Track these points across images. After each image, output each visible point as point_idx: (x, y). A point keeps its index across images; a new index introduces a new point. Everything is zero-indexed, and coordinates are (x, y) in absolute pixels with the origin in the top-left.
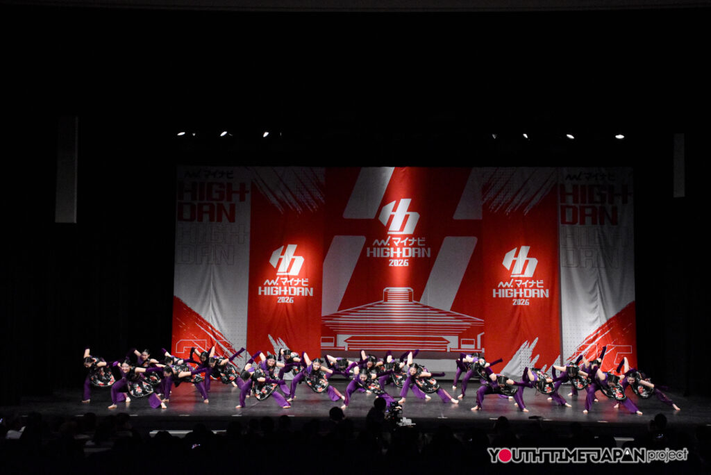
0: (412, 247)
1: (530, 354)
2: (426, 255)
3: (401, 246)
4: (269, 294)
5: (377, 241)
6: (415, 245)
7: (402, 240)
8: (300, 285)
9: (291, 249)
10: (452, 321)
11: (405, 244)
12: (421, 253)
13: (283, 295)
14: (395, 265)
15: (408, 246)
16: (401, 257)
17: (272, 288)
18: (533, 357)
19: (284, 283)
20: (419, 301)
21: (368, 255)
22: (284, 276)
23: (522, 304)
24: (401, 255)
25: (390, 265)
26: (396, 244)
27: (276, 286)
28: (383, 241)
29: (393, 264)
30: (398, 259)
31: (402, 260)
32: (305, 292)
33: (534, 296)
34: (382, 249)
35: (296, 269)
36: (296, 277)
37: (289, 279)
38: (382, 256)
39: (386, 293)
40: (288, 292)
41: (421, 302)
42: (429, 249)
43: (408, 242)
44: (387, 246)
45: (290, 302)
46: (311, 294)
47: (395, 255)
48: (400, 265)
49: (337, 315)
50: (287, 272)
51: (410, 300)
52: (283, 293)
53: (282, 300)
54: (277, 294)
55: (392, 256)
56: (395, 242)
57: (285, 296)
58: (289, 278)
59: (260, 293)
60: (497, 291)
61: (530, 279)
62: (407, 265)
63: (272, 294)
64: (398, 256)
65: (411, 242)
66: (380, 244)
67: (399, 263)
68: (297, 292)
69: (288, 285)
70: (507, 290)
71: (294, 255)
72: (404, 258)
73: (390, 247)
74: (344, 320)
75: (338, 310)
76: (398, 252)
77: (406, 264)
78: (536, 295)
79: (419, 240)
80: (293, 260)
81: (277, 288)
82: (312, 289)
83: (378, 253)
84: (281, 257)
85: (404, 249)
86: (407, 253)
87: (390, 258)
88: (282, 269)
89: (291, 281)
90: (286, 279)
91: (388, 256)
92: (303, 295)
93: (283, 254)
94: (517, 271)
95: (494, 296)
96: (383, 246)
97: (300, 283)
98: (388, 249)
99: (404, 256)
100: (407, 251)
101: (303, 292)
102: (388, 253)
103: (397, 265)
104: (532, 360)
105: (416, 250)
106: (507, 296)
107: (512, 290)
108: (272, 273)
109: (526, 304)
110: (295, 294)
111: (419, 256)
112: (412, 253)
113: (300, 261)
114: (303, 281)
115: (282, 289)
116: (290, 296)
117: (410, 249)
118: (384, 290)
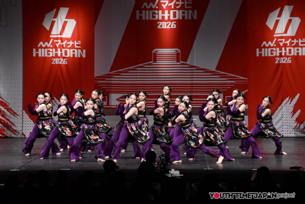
0: (179, 9)
1: (291, 109)
2: (192, 17)
3: (169, 8)
4: (43, 56)
5: (145, 4)
6: (182, 8)
7: (169, 3)
8: (73, 47)
9: (63, 12)
10: (217, 80)
11: (173, 7)
12: (189, 15)
13: (56, 56)
14: (163, 27)
15: (175, 8)
16: (169, 20)
17: (46, 50)
18: (294, 112)
19: (57, 45)
20: (186, 61)
21: (138, 18)
22: (57, 39)
23: (284, 62)
24: (169, 17)
25: (159, 27)
26: (164, 6)
27: (50, 48)
28: (151, 4)
29: (161, 26)
30: (166, 21)
31: (170, 23)
32: (77, 53)
33: (296, 54)
34: (151, 12)
35: (68, 33)
36: (68, 40)
37: (62, 42)
38: (151, 18)
39: (155, 54)
40: (61, 54)
41: (188, 62)
42: (196, 11)
43: (175, 5)
44: (155, 9)
45: (64, 63)
46: (84, 56)
47: (163, 17)
48: (168, 27)
49: (109, 76)
50: (60, 34)
51: (178, 61)
52: (56, 54)
53: (56, 61)
54: (51, 55)
55: (160, 18)
56: (163, 5)
57: (59, 58)
58: (62, 40)
59: (34, 55)
60: (260, 50)
61: (293, 38)
62: (175, 27)
63: (46, 56)
64: (166, 18)
65: (178, 5)
66: (148, 7)
67: (167, 25)
68: (70, 53)
69: (61, 47)
70: (270, 49)
71: (66, 18)
72: (172, 21)
73: (158, 10)
74: (115, 80)
75: (110, 71)
76: (166, 15)
77: (173, 26)
78: (298, 53)
79: (186, 3)
80: (65, 23)
81: (51, 50)
82: (84, 51)
83: (147, 16)
84: (54, 20)
85: (172, 12)
86: (175, 16)
87: (158, 20)
88: (55, 31)
89: (64, 43)
90: (60, 41)
91: (156, 18)
92: (76, 56)
93: (56, 16)
94: (280, 30)
95: (258, 55)
96: (151, 9)
97: (73, 45)
98: (157, 12)
99: (172, 18)
100: (175, 14)
101: (76, 53)
102: (157, 16)
103: (165, 27)
104: (293, 115)
105: (183, 13)
106: (270, 55)
107: (274, 49)
108: (46, 35)
109: (288, 62)
110: (68, 56)
111: (186, 18)
112: (179, 15)
113: (72, 24)
114: (76, 43)
115: (56, 51)
116: (64, 58)
117: (177, 11)
118: (153, 51)
